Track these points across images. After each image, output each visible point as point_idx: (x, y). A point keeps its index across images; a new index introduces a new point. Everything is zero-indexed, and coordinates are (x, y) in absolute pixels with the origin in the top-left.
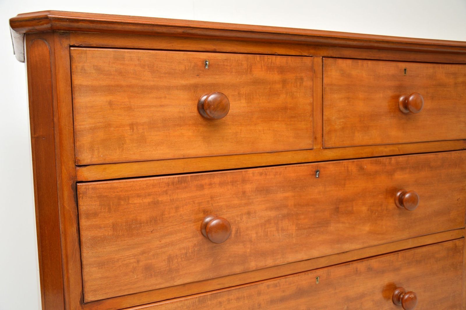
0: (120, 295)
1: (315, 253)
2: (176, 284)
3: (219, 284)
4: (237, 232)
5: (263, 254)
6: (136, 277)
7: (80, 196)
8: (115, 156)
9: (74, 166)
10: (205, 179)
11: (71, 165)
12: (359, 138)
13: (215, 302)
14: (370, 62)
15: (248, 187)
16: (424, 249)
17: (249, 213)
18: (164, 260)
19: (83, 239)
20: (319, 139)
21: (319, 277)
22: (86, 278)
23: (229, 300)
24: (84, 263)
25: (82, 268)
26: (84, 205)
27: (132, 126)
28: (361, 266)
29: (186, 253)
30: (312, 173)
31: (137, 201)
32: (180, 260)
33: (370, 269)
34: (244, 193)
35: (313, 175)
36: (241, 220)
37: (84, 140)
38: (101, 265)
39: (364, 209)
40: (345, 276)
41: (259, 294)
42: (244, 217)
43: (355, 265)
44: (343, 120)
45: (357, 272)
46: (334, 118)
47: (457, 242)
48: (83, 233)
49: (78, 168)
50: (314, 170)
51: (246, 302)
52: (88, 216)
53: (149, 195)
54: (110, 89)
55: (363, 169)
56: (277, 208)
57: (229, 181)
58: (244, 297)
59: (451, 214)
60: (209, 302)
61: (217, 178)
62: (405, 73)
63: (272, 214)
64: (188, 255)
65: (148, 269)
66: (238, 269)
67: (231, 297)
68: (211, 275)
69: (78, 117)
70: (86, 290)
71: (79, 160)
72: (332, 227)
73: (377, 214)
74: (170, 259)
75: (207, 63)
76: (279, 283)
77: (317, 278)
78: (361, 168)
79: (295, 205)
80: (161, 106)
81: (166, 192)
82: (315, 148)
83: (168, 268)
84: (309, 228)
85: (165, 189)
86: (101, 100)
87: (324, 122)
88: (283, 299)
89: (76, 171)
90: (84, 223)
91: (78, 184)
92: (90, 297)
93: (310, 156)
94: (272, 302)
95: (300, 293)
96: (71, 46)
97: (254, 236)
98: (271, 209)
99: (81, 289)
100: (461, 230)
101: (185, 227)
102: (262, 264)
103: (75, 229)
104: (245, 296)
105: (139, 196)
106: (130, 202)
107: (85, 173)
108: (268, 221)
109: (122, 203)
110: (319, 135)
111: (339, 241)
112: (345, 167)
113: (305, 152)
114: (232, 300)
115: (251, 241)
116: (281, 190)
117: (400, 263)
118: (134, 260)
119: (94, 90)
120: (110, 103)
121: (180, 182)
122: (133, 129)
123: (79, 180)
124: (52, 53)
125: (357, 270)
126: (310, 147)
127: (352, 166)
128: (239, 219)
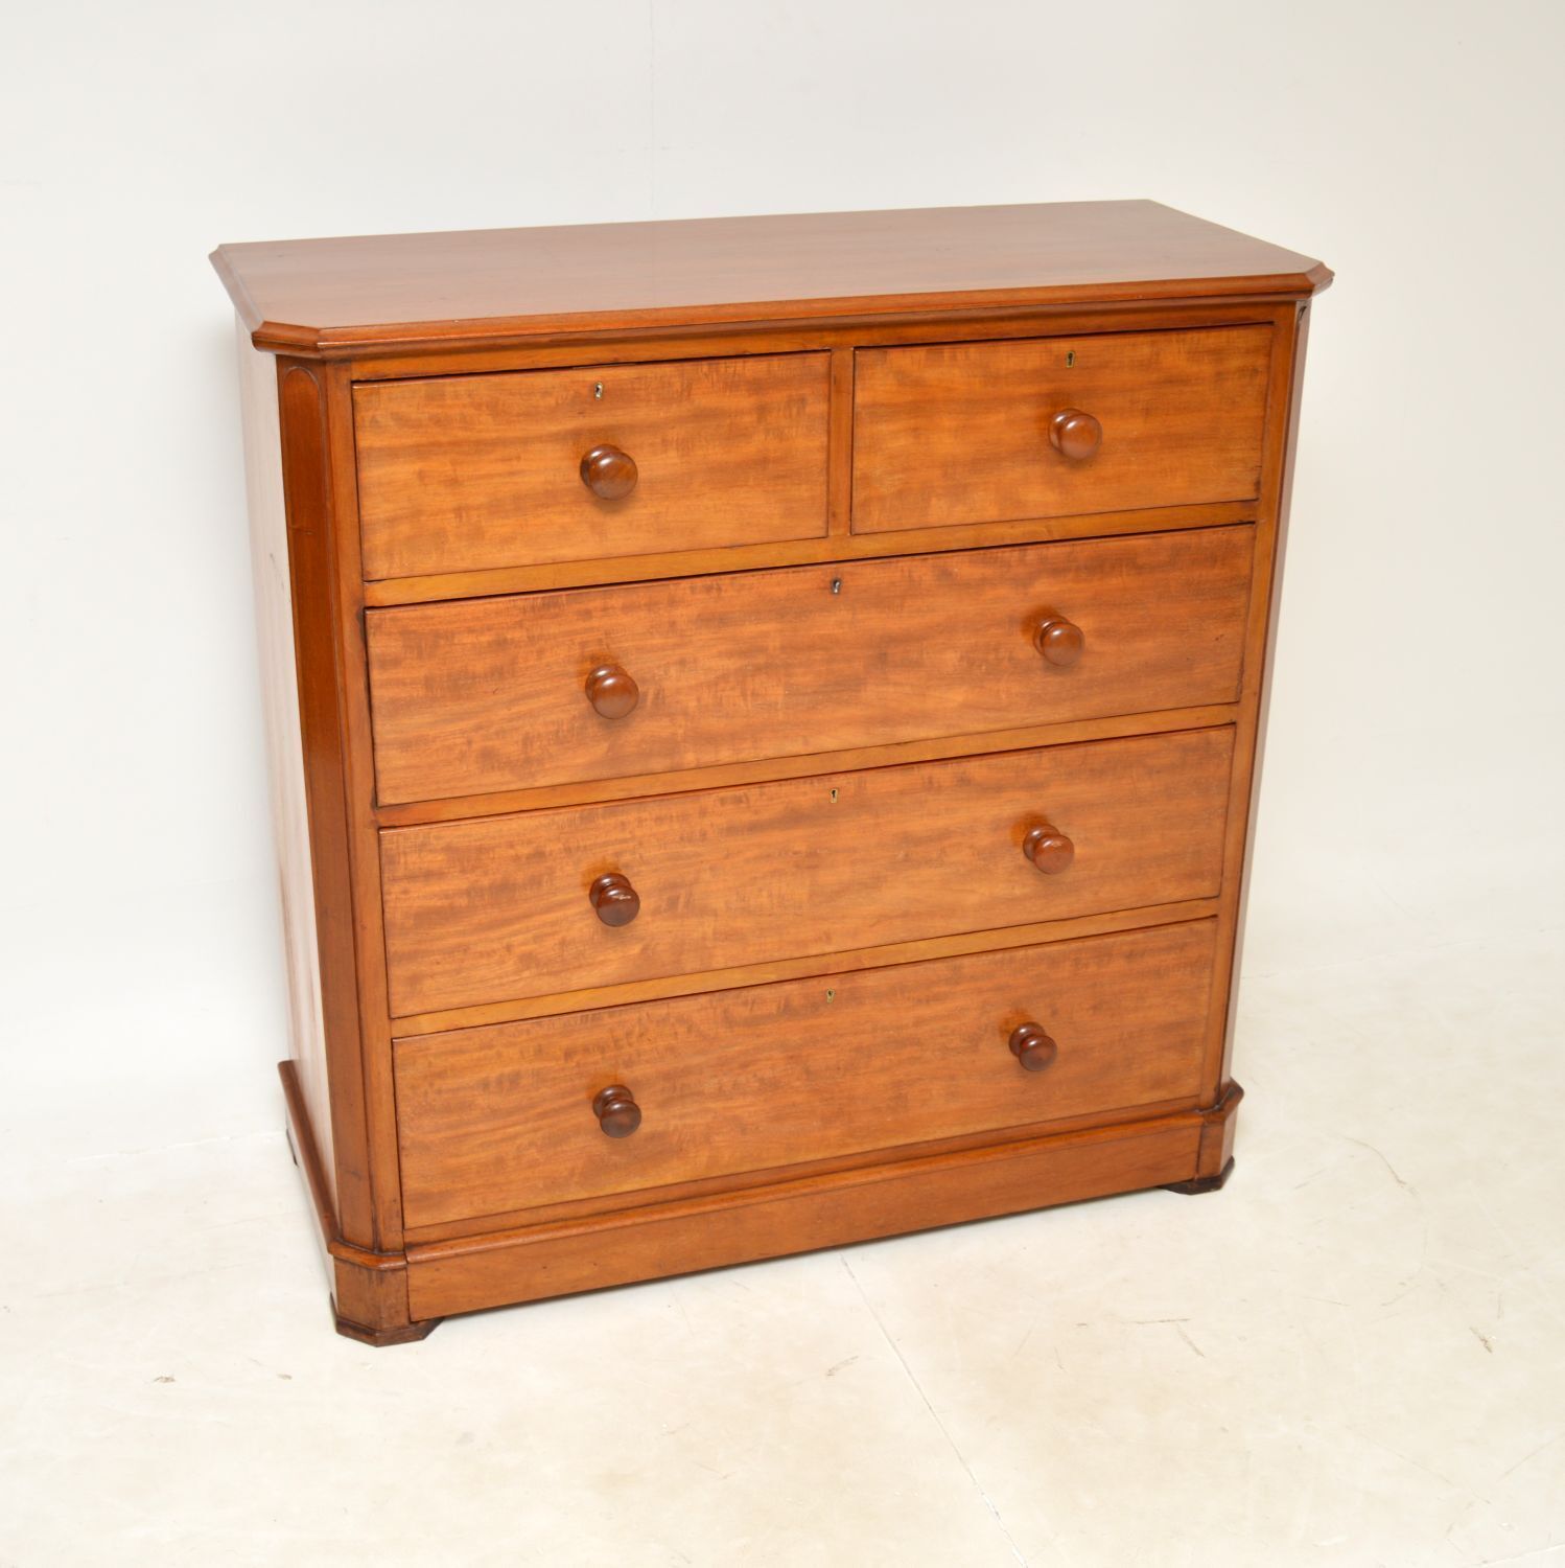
0: (436, 798)
1: (828, 742)
2: (537, 784)
3: (623, 790)
4: (657, 696)
5: (711, 739)
6: (465, 769)
7: (371, 631)
8: (429, 563)
9: (359, 580)
10: (595, 601)
11: (356, 578)
12: (940, 510)
13: (612, 821)
14: (973, 350)
15: (681, 614)
16: (1115, 746)
17: (682, 662)
18: (517, 742)
19: (376, 702)
20: (843, 517)
21: (838, 789)
22: (380, 765)
23: (640, 821)
24: (378, 740)
25: (373, 750)
26: (377, 646)
27: (458, 511)
28: (942, 774)
29: (558, 732)
30: (822, 585)
31: (468, 639)
32: (545, 743)
33: (964, 781)
34: (673, 624)
35: (825, 588)
36: (666, 673)
37: (378, 539)
38: (406, 745)
39: (951, 657)
40: (902, 793)
41: (703, 813)
42: (673, 671)
43: (927, 771)
44: (900, 476)
45: (930, 786)
46: (878, 472)
47: (1213, 734)
48: (376, 692)
49: (367, 584)
50: (828, 579)
51: (676, 826)
52: (384, 665)
53: (489, 629)
54: (421, 451)
55: (951, 574)
56: (743, 654)
57: (643, 602)
58: (672, 817)
59: (1196, 671)
60: (601, 822)
61: (618, 599)
62: (1070, 363)
63: (731, 664)
64: (560, 734)
65: (488, 758)
66: (658, 764)
67: (644, 815)
68: (605, 773)
69: (366, 503)
70: (382, 784)
71: (369, 573)
72: (871, 693)
73: (984, 668)
74: (527, 741)
75: (600, 387)
76: (745, 795)
77: (834, 792)
78: (945, 574)
79: (783, 648)
80: (511, 474)
81: (520, 624)
82: (832, 534)
83: (523, 756)
84: (815, 692)
85: (518, 619)
86: (404, 470)
87: (854, 482)
88: (754, 828)
89: (363, 590)
90: (377, 675)
91: (368, 612)
92: (386, 798)
93: (821, 552)
94: (731, 830)
95: (794, 818)
96: (353, 382)
97: (693, 704)
98: (730, 654)
99: (371, 785)
100: (1225, 707)
101: (556, 684)
102: (708, 757)
103: (362, 685)
104: (674, 814)
105: (471, 631)
106: (456, 641)
107: (379, 594)
108: (724, 677)
109: (442, 642)
110: (842, 509)
111: (886, 720)
112: (902, 571)
113: (807, 543)
114: (646, 820)
115: (685, 714)
116: (753, 618)
117: (1047, 773)
118: (462, 740)
119: (393, 454)
120: (421, 475)
121: (546, 606)
122: (461, 517)
123: (370, 604)
124: (325, 394)
125: (931, 782)
126: (821, 533)
127: (923, 570)
128: (662, 673)
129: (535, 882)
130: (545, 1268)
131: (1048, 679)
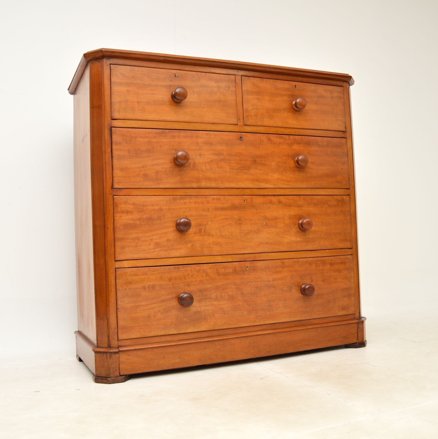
0: (131, 187)
1: (242, 185)
2: (160, 187)
3: (184, 192)
4: (194, 163)
5: (209, 179)
6: (139, 179)
7: (113, 133)
8: (130, 116)
9: (110, 119)
10: (176, 133)
12: (267, 122)
13: (182, 201)
14: (271, 80)
15: (200, 140)
16: (319, 197)
17: (200, 155)
18: (154, 173)
19: (114, 155)
20: (242, 120)
21: (246, 200)
22: (114, 175)
23: (190, 202)
24: (114, 167)
25: (112, 169)
26: (115, 138)
27: (138, 102)
28: (274, 199)
29: (166, 171)
30: (237, 138)
31: (141, 139)
32: (162, 174)
33: (280, 202)
34: (197, 143)
35: (238, 139)
36: (196, 158)
37: (116, 107)
38: (122, 169)
39: (274, 164)
40: (263, 203)
41: (208, 202)
42: (198, 157)
43: (270, 197)
44: (256, 111)
45: (271, 202)
46: (250, 109)
47: (344, 197)
48: (114, 152)
49: (112, 120)
50: (239, 136)
51: (200, 205)
52: (116, 144)
53: (147, 137)
54: (128, 84)
55: (271, 140)
56: (218, 154)
57: (189, 135)
58: (199, 202)
59: (338, 178)
60: (179, 201)
61: (182, 133)
62: (295, 88)
63: (214, 157)
64: (167, 172)
65: (146, 176)
66: (195, 185)
67: (191, 201)
68: (179, 186)
69: (113, 97)
70: (114, 181)
71: (113, 116)
72: (253, 171)
73: (282, 168)
74: (157, 173)
75: (176, 75)
76: (220, 198)
77: (244, 201)
78: (269, 140)
79: (228, 155)
80: (153, 94)
81: (155, 137)
82: (239, 124)
83: (156, 177)
84: (237, 169)
85: (155, 135)
86: (123, 89)
87: (244, 110)
88: (222, 209)
89: (111, 122)
90: (114, 147)
91: (112, 128)
92: (116, 186)
93: (236, 128)
94: (216, 209)
95: (234, 207)
96: (111, 64)
97: (204, 168)
98: (214, 154)
99: (112, 182)
100: (346, 190)
101: (165, 156)
102: (209, 185)
103: (110, 150)
104: (200, 201)
105: (141, 137)
106: (137, 139)
107: (116, 123)
108: (212, 161)
109: (133, 139)
110: (241, 118)
111: (257, 180)
112: (258, 137)
113: (233, 125)
114: (192, 202)
115: (202, 170)
116: (219, 145)
117: (302, 203)
118: (138, 170)
119: (121, 84)
120: (128, 91)
121: (162, 133)
122: (139, 104)
123: (113, 126)
124: (102, 67)
125: (271, 201)
126: (236, 123)
127: (263, 137)
128: (195, 157)
129: (159, 218)
130: (164, 358)
131: (300, 174)
